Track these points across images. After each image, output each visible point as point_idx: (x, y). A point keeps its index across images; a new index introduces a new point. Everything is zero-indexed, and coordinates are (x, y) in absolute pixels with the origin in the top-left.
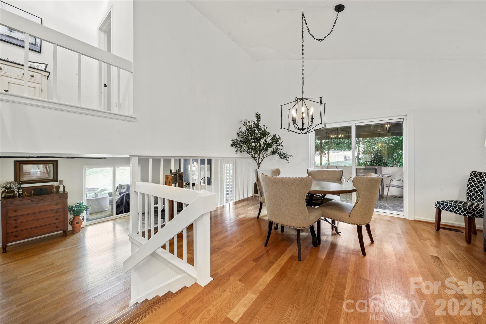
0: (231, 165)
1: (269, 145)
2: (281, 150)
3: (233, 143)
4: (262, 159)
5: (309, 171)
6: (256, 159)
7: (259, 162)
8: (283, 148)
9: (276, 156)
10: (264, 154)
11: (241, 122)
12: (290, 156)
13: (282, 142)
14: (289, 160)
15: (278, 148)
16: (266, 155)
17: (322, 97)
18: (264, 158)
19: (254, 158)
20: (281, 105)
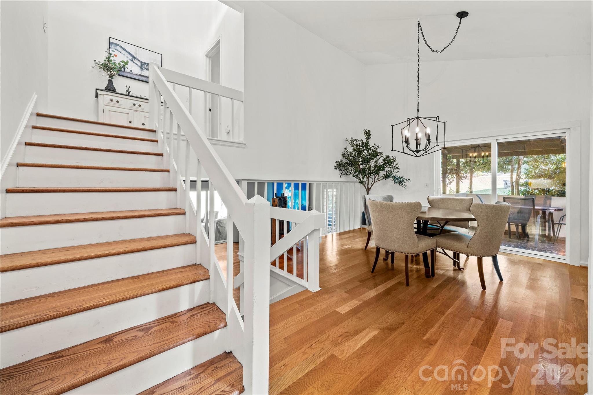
0: (335, 190)
1: (381, 168)
2: (396, 173)
3: (338, 165)
4: (372, 183)
5: (430, 199)
6: (364, 183)
7: (368, 187)
8: (399, 170)
9: (390, 181)
10: (374, 178)
11: (347, 140)
12: (407, 181)
13: (397, 164)
14: (406, 186)
15: (392, 171)
16: (377, 179)
17: (439, 116)
18: (374, 182)
19: (362, 183)
20: (392, 125)
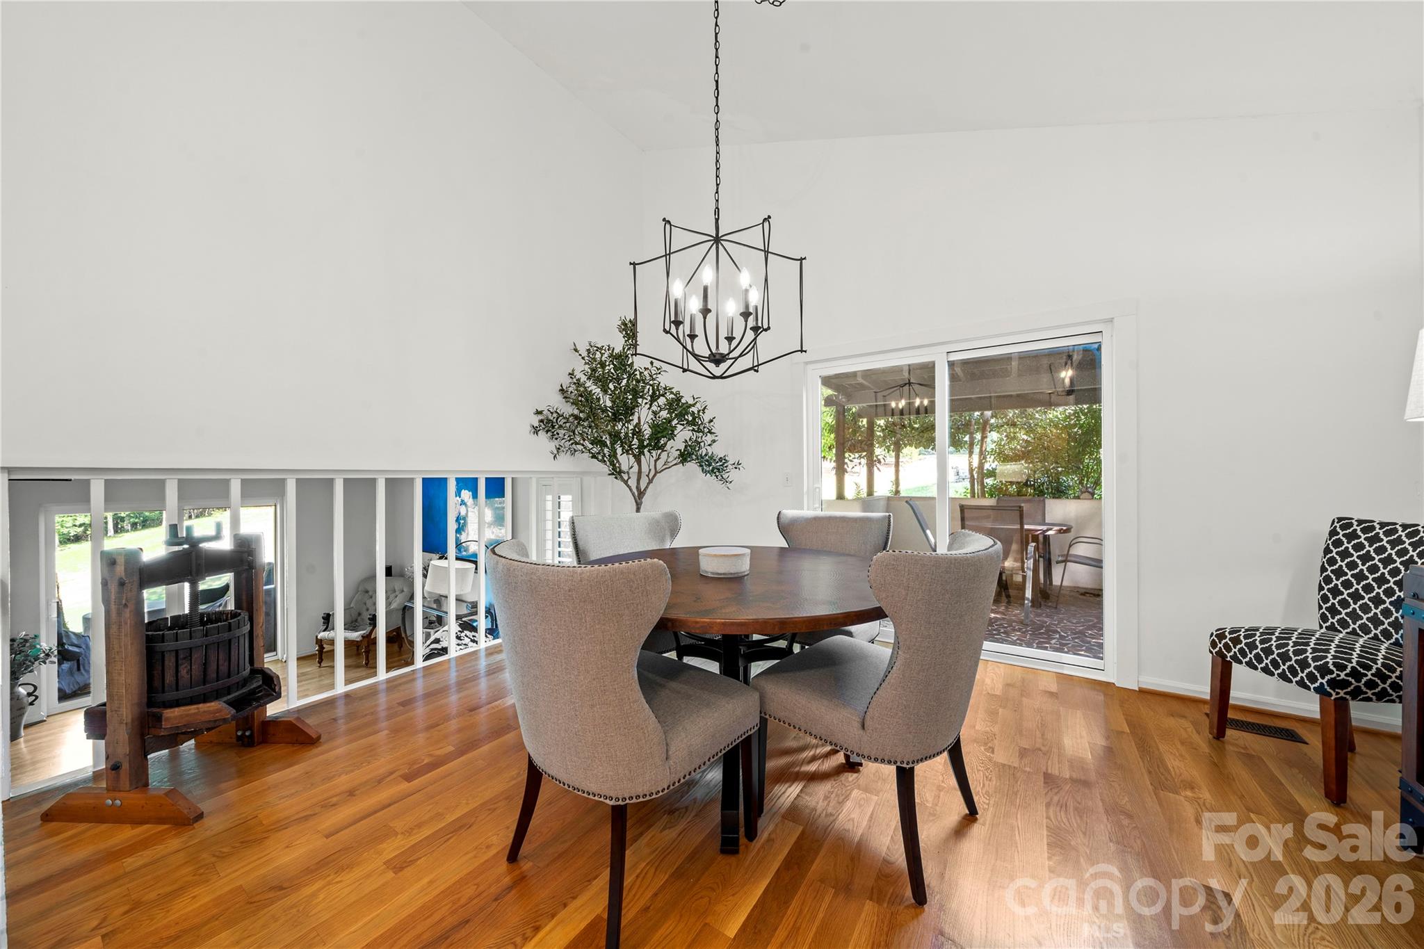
1: (662, 432)
2: (709, 445)
3: (542, 421)
4: (651, 477)
5: (782, 520)
6: (625, 477)
7: (638, 488)
8: (716, 439)
9: (692, 466)
10: (656, 461)
11: (576, 350)
12: (736, 468)
13: (711, 421)
14: (731, 482)
15: (699, 440)
16: (665, 465)
17: (769, 217)
18: (656, 473)
19: (617, 472)
